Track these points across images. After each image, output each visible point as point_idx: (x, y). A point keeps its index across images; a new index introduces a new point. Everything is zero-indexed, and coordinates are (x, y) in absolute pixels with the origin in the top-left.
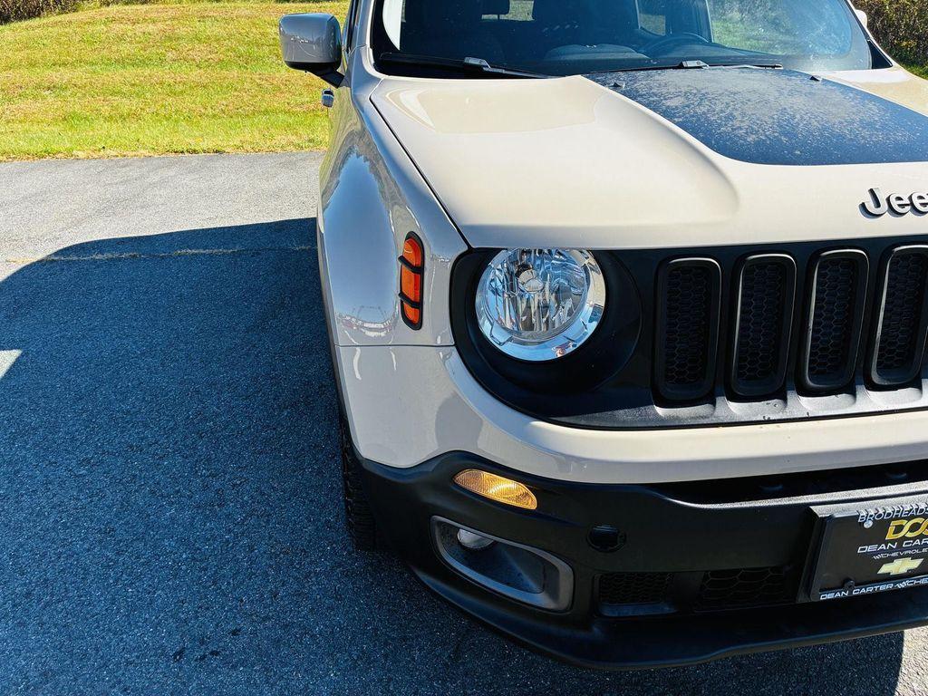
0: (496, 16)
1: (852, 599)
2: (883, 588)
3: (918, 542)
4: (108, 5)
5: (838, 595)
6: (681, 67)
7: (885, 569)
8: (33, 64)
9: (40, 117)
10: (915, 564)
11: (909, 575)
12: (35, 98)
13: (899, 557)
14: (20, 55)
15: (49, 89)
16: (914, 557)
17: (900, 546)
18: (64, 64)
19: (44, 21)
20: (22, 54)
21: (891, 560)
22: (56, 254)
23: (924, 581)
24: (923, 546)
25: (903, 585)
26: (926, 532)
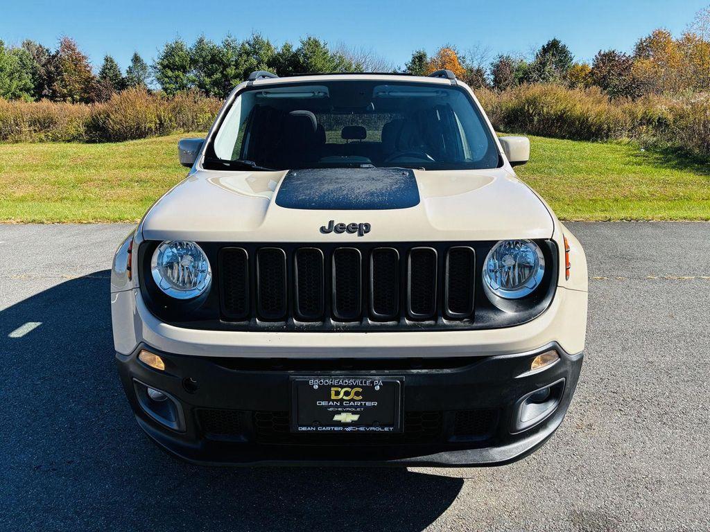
0: (359, 140)
1: (317, 433)
2: (336, 429)
3: (352, 403)
4: (189, 132)
5: (309, 429)
6: (359, 167)
7: (337, 418)
8: (131, 167)
9: (128, 198)
10: (356, 417)
11: (353, 424)
12: (127, 188)
13: (344, 412)
14: (125, 161)
15: (137, 182)
16: (354, 413)
17: (341, 404)
18: (150, 167)
19: (146, 140)
20: (128, 160)
21: (339, 413)
22: (90, 275)
23: (362, 429)
24: (356, 407)
25: (349, 429)
26: (356, 398)
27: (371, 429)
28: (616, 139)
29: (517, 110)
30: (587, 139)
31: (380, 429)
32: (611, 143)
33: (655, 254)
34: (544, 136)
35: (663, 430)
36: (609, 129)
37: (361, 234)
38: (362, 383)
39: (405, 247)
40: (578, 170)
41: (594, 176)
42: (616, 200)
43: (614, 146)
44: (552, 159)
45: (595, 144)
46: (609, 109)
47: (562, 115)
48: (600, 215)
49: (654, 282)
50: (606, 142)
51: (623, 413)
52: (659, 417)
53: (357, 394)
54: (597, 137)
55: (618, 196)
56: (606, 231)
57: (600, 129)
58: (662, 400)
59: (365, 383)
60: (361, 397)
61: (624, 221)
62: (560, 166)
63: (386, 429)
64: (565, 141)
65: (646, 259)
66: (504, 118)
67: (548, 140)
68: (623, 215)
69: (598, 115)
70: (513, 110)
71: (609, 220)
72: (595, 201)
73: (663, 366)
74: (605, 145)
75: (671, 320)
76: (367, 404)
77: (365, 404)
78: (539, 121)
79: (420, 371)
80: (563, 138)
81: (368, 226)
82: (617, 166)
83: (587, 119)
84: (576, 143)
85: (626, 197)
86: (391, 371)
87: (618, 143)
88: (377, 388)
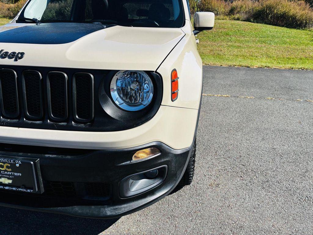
10: (10, 181)
11: (9, 185)
13: (3, 177)
23: (14, 189)
24: (9, 175)
25: (7, 188)
26: (7, 169)
27: (20, 189)
28: (309, 28)
29: (261, 11)
30: (295, 28)
31: (25, 190)
32: (306, 30)
33: (308, 87)
34: (273, 25)
35: (260, 192)
36: (306, 23)
37: (16, 60)
38: (8, 161)
39: (45, 70)
40: (285, 43)
41: (293, 46)
42: (301, 59)
43: (307, 32)
44: (273, 37)
45: (298, 30)
46: (308, 13)
47: (283, 14)
48: (288, 66)
49: (300, 102)
50: (304, 30)
51: (241, 179)
52: (262, 183)
53: (7, 167)
54: (300, 27)
55: (303, 57)
56: (288, 74)
57: (302, 23)
58: (270, 172)
59: (10, 161)
60: (10, 170)
61: (300, 69)
62: (276, 40)
63: (29, 191)
64: (283, 28)
65: (301, 90)
66: (254, 15)
67: (274, 27)
68: (300, 67)
69: (302, 15)
70: (259, 11)
71: (292, 69)
72: (289, 59)
73: (280, 151)
74: (303, 31)
75: (299, 124)
76: (15, 174)
77: (14, 174)
78: (271, 17)
79: (51, 156)
80: (283, 26)
81: (22, 54)
82: (306, 42)
83: (296, 18)
84: (288, 29)
85: (306, 58)
86: (33, 154)
87: (310, 31)
88: (18, 165)
